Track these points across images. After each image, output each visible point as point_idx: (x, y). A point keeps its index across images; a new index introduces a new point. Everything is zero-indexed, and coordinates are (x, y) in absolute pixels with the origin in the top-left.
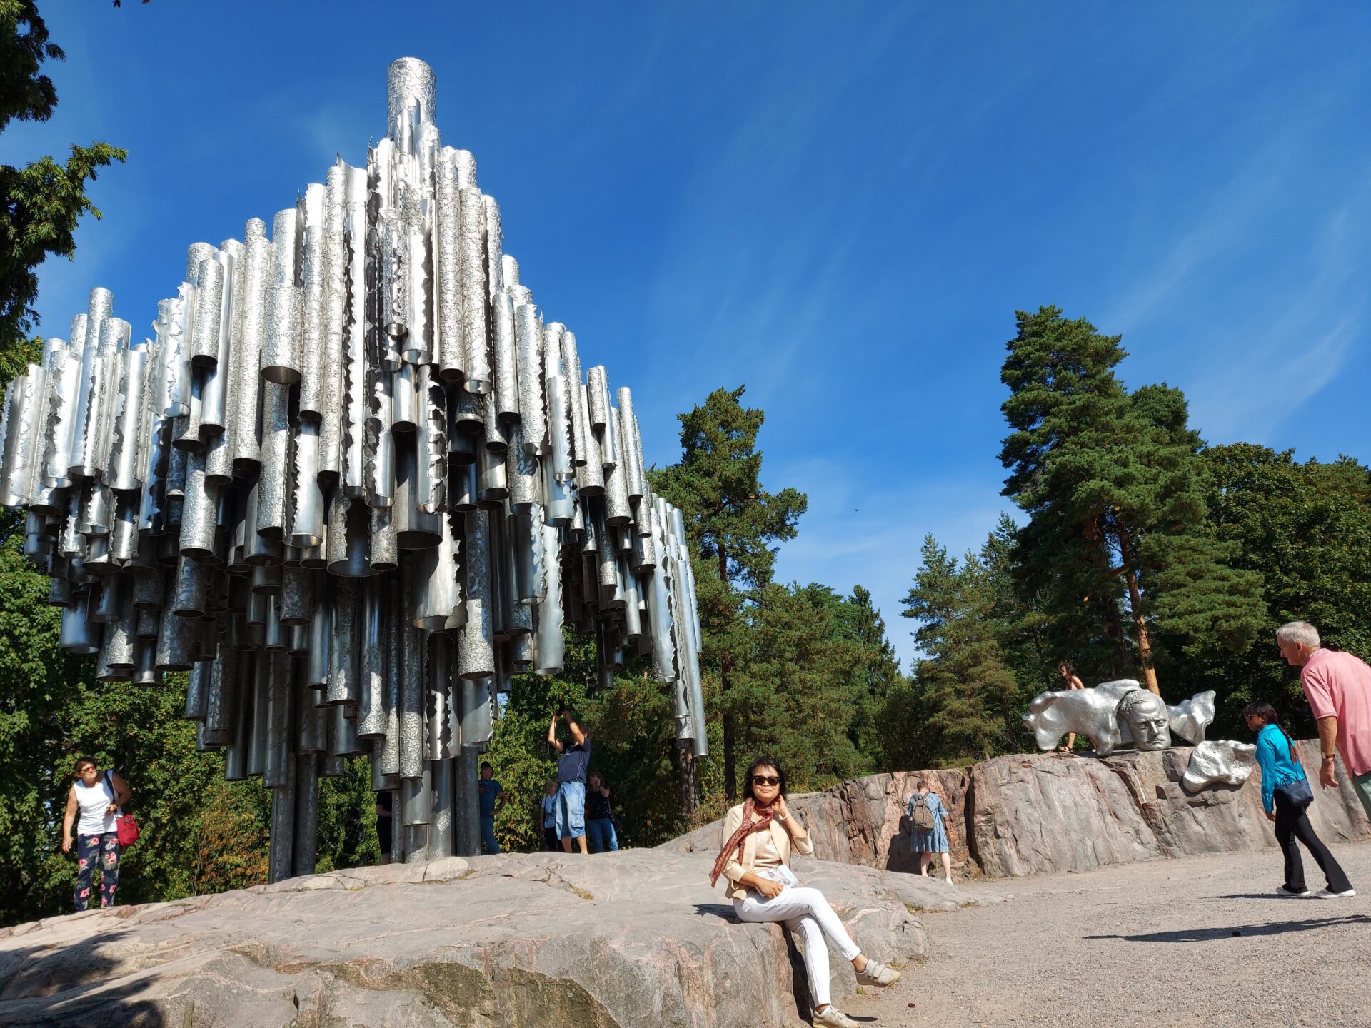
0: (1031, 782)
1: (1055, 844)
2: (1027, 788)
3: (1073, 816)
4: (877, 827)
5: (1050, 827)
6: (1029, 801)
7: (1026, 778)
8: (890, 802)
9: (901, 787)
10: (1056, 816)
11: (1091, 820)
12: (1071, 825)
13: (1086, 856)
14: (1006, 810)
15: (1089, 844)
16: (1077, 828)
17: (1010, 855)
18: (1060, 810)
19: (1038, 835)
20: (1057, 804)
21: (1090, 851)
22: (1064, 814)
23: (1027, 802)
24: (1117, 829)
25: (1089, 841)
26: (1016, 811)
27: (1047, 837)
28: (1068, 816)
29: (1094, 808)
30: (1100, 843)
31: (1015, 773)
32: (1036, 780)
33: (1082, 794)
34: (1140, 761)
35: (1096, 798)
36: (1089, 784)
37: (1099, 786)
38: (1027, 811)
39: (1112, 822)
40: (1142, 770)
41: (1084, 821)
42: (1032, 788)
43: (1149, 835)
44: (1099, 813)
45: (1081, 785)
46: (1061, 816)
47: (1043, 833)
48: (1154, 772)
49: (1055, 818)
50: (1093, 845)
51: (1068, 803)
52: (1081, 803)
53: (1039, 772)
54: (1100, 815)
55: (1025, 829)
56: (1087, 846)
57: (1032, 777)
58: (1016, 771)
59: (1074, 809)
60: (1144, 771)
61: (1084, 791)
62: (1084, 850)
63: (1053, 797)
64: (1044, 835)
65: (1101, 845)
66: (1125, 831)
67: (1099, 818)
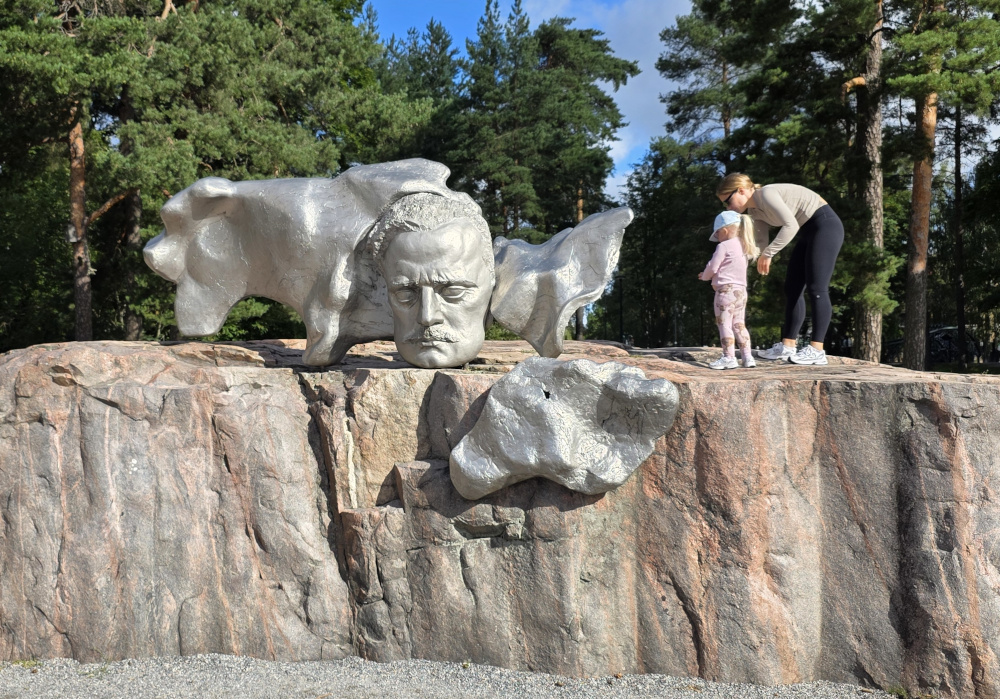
0: (62, 426)
1: (84, 597)
2: (46, 441)
3: (145, 527)
5: (82, 550)
6: (45, 475)
7: (50, 414)
10: (104, 523)
11: (190, 546)
12: (135, 550)
13: (156, 638)
15: (171, 605)
16: (150, 561)
18: (116, 509)
19: (50, 567)
20: (113, 492)
21: (167, 625)
22: (126, 520)
23: (41, 476)
24: (255, 575)
25: (171, 598)
26: (9, 499)
27: (70, 575)
28: (135, 527)
29: (203, 512)
30: (198, 607)
31: (28, 397)
32: (76, 421)
33: (182, 472)
34: (369, 394)
35: (217, 486)
36: (204, 447)
37: (231, 455)
38: (35, 501)
39: (246, 557)
40: (367, 419)
41: (172, 545)
42: (61, 443)
43: (333, 600)
44: (217, 527)
45: (185, 446)
46: (117, 526)
47: (63, 565)
48: (397, 427)
49: (100, 528)
50: (181, 610)
51: (139, 493)
52: (173, 498)
53: (91, 399)
54: (219, 531)
55: (20, 549)
56: (162, 612)
57: (69, 411)
58: (30, 393)
59: (152, 511)
60: (374, 422)
61: (188, 463)
62: (154, 620)
63: (108, 471)
64: (63, 569)
65: (199, 614)
66: (274, 583)
67: (213, 541)
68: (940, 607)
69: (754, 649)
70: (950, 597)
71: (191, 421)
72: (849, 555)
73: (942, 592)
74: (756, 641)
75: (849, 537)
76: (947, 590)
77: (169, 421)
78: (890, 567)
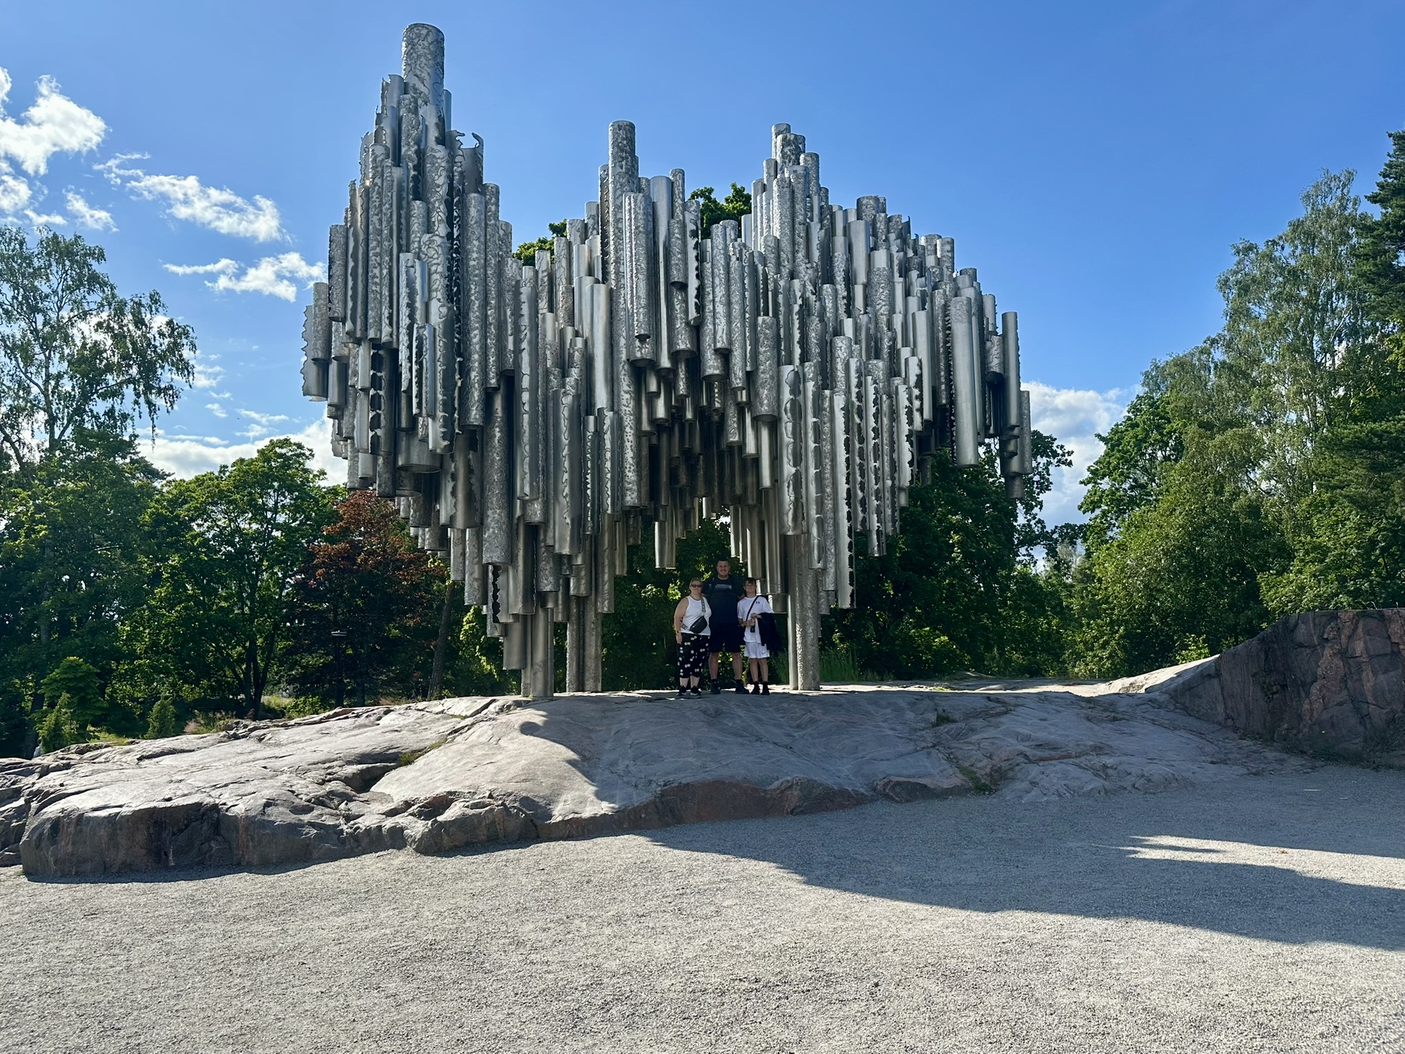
4: (1304, 684)
8: (1327, 652)
9: (1346, 632)
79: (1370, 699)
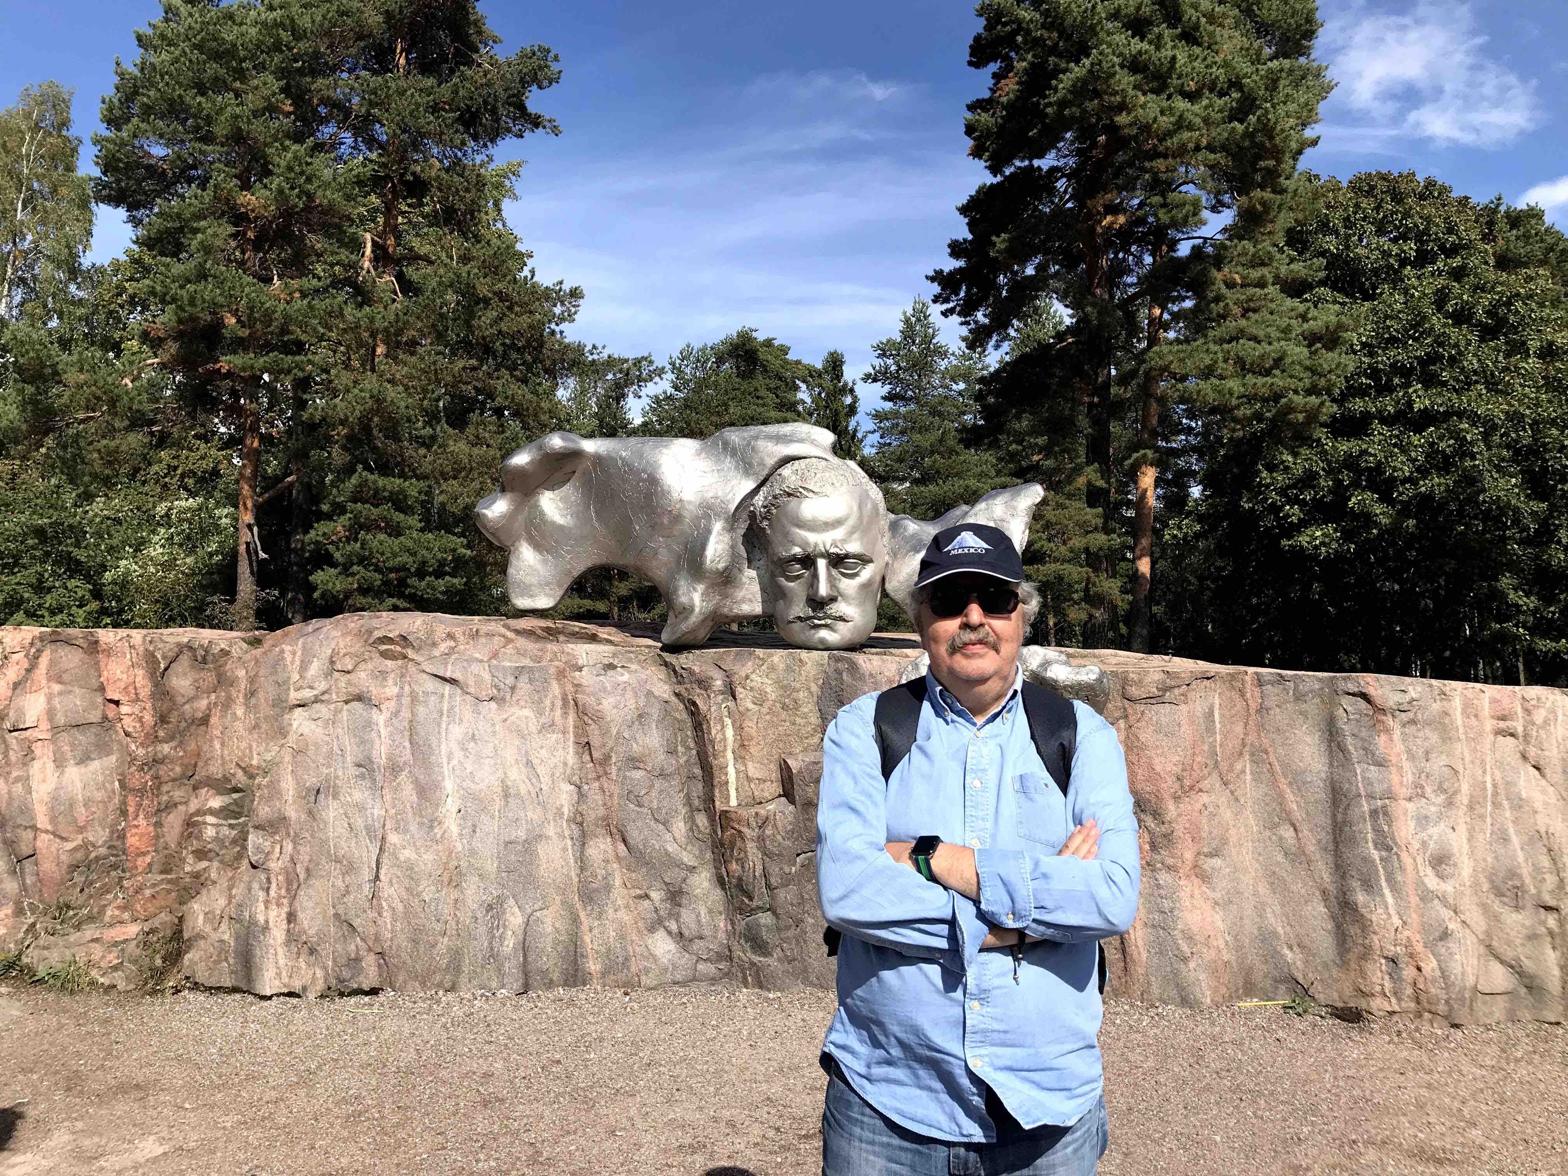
0: (389, 706)
1: (409, 910)
2: (369, 725)
3: (488, 826)
5: (408, 854)
6: (365, 765)
7: (375, 691)
10: (432, 823)
11: (542, 849)
12: (474, 854)
13: (493, 955)
14: (288, 786)
15: (515, 919)
16: (491, 867)
17: (266, 928)
18: (451, 805)
19: (367, 874)
20: (449, 785)
21: (510, 943)
22: (464, 818)
23: (359, 766)
24: (618, 882)
25: (516, 910)
26: (318, 791)
27: (391, 883)
28: (474, 826)
29: (559, 809)
30: (548, 921)
31: (348, 672)
32: (406, 701)
33: (535, 762)
34: (753, 676)
35: (576, 778)
36: (564, 733)
37: (595, 742)
38: (350, 795)
39: (607, 861)
40: (751, 706)
41: (520, 848)
42: (386, 726)
43: (710, 911)
44: (573, 827)
45: (540, 732)
46: (452, 826)
47: (382, 872)
48: (784, 715)
49: (431, 827)
50: (527, 923)
51: (482, 786)
52: (523, 791)
53: (425, 676)
54: (576, 832)
55: (329, 852)
56: (505, 927)
57: (396, 690)
58: (350, 667)
59: (497, 808)
60: (756, 708)
61: (543, 751)
62: (494, 937)
63: (445, 760)
64: (382, 877)
65: (549, 929)
66: (639, 892)
67: (569, 842)
68: (1380, 911)
69: (1185, 960)
70: (1390, 900)
71: (548, 702)
72: (1280, 858)
73: (1382, 896)
74: (1186, 949)
75: (1281, 838)
76: (1387, 891)
77: (522, 703)
78: (1324, 871)
79: (42, 821)
